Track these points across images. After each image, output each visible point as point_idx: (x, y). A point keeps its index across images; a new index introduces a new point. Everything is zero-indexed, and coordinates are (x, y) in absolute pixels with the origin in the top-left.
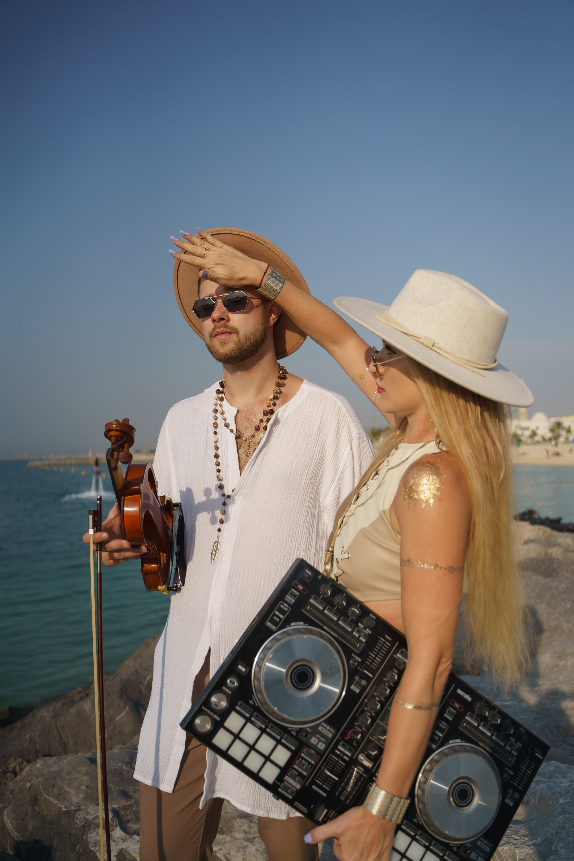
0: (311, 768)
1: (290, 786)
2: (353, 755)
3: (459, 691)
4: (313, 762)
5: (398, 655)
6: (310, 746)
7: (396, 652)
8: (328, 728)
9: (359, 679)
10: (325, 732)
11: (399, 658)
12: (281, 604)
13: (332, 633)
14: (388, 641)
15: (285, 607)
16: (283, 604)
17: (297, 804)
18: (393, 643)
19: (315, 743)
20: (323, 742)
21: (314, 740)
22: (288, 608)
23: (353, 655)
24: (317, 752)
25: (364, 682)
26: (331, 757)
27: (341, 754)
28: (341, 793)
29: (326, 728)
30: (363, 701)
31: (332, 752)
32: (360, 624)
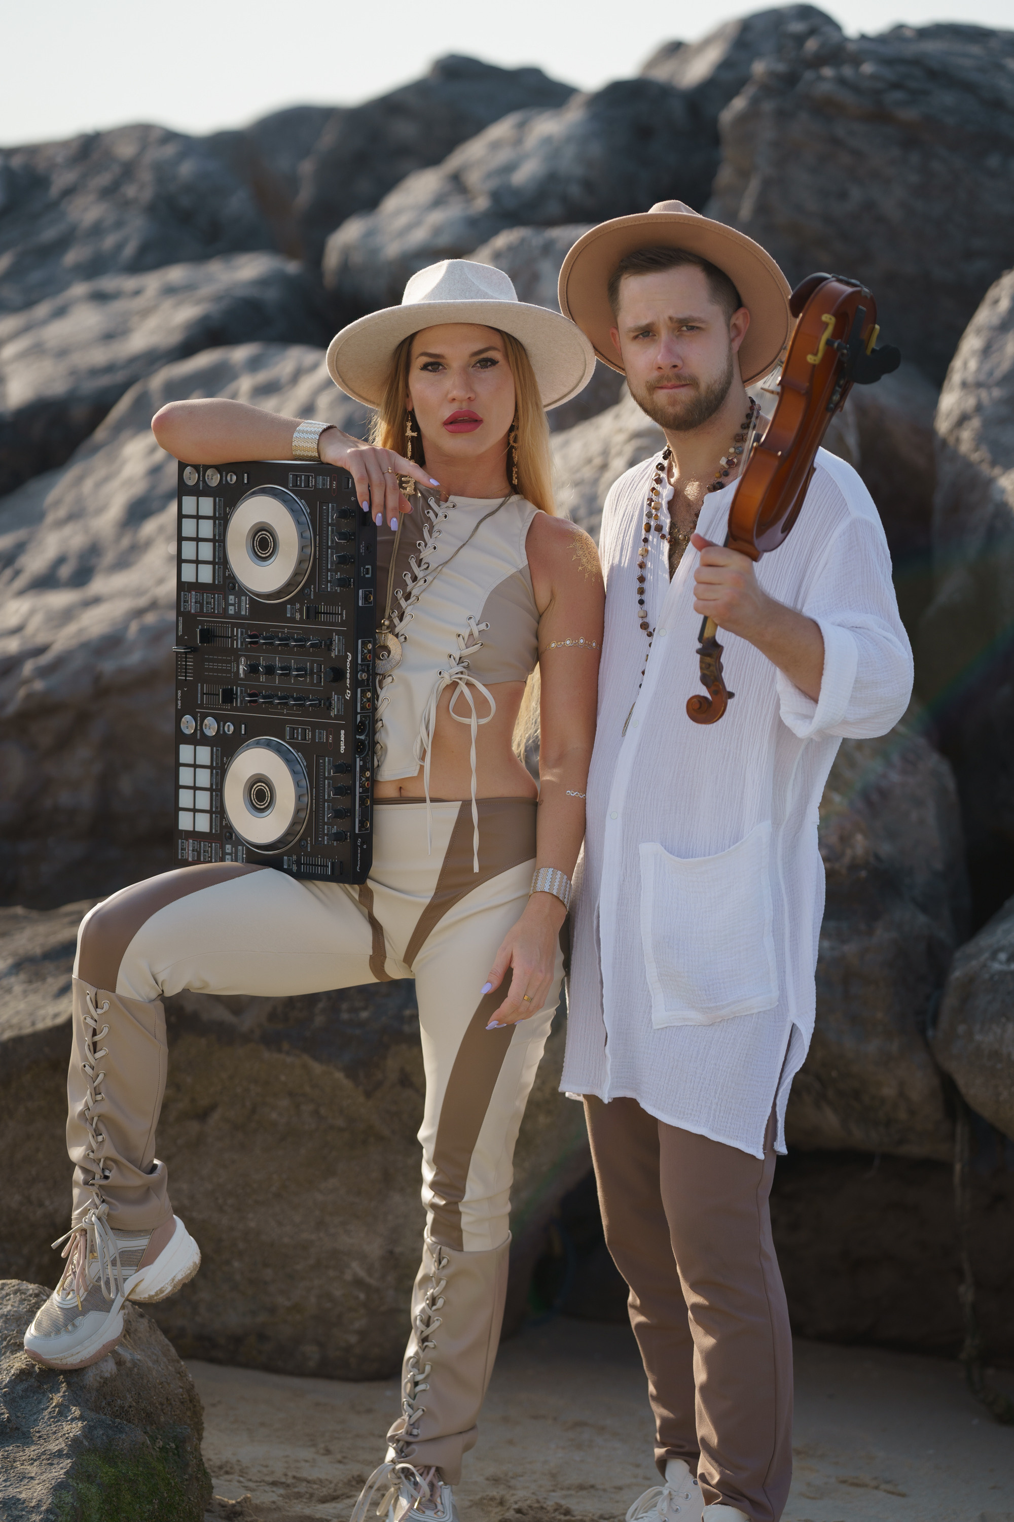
0: (212, 613)
1: (189, 603)
2: (240, 650)
3: (343, 732)
4: (216, 612)
5: (337, 636)
6: (226, 599)
7: (338, 633)
8: (248, 606)
9: (298, 609)
10: (243, 604)
11: (335, 641)
12: (312, 476)
13: (317, 548)
14: (342, 617)
15: (312, 482)
16: (312, 478)
17: (181, 619)
18: (343, 624)
19: (230, 602)
20: (235, 609)
21: (232, 598)
22: (312, 485)
23: (312, 586)
24: (226, 610)
25: (298, 616)
26: (229, 627)
27: (235, 636)
28: (209, 660)
29: (246, 604)
30: (284, 627)
31: (234, 625)
32: (339, 573)
